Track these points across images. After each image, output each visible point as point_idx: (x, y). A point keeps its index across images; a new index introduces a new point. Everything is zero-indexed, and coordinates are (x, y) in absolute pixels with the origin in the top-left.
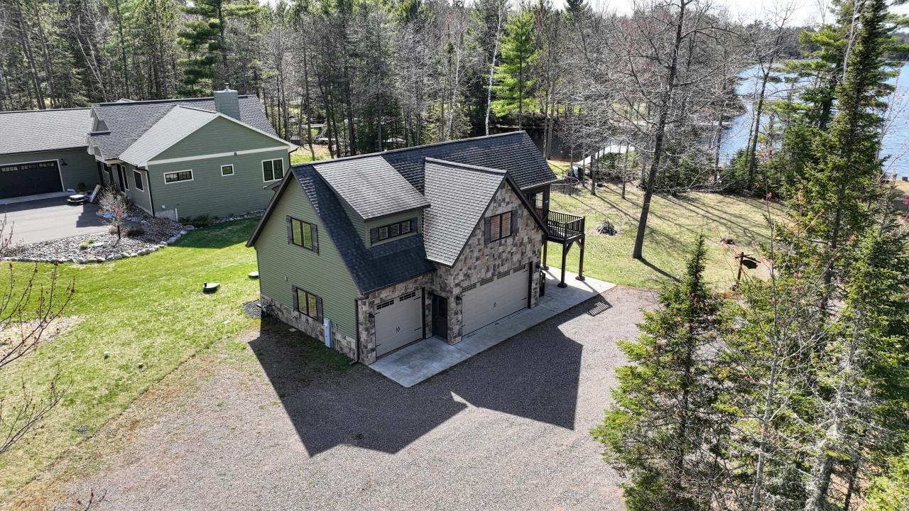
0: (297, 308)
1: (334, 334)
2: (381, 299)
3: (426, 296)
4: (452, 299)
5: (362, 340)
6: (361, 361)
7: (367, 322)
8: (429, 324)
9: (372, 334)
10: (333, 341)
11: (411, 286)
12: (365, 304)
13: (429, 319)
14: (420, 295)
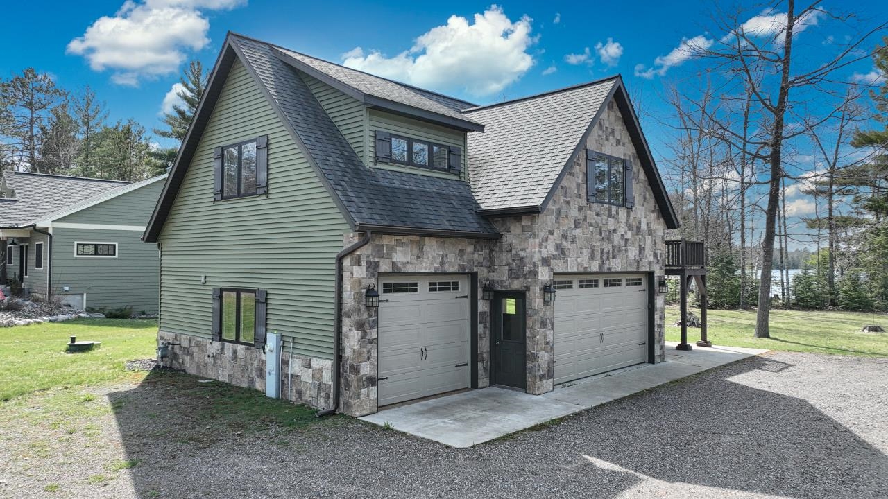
0: (218, 335)
1: (285, 363)
2: (394, 263)
3: (480, 291)
4: (537, 289)
5: (348, 353)
6: (342, 408)
7: (363, 308)
8: (485, 355)
9: (371, 342)
10: (285, 380)
11: (452, 258)
12: (359, 264)
13: (484, 345)
14: (467, 292)
